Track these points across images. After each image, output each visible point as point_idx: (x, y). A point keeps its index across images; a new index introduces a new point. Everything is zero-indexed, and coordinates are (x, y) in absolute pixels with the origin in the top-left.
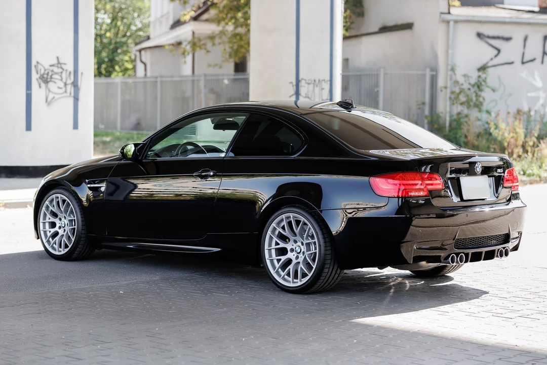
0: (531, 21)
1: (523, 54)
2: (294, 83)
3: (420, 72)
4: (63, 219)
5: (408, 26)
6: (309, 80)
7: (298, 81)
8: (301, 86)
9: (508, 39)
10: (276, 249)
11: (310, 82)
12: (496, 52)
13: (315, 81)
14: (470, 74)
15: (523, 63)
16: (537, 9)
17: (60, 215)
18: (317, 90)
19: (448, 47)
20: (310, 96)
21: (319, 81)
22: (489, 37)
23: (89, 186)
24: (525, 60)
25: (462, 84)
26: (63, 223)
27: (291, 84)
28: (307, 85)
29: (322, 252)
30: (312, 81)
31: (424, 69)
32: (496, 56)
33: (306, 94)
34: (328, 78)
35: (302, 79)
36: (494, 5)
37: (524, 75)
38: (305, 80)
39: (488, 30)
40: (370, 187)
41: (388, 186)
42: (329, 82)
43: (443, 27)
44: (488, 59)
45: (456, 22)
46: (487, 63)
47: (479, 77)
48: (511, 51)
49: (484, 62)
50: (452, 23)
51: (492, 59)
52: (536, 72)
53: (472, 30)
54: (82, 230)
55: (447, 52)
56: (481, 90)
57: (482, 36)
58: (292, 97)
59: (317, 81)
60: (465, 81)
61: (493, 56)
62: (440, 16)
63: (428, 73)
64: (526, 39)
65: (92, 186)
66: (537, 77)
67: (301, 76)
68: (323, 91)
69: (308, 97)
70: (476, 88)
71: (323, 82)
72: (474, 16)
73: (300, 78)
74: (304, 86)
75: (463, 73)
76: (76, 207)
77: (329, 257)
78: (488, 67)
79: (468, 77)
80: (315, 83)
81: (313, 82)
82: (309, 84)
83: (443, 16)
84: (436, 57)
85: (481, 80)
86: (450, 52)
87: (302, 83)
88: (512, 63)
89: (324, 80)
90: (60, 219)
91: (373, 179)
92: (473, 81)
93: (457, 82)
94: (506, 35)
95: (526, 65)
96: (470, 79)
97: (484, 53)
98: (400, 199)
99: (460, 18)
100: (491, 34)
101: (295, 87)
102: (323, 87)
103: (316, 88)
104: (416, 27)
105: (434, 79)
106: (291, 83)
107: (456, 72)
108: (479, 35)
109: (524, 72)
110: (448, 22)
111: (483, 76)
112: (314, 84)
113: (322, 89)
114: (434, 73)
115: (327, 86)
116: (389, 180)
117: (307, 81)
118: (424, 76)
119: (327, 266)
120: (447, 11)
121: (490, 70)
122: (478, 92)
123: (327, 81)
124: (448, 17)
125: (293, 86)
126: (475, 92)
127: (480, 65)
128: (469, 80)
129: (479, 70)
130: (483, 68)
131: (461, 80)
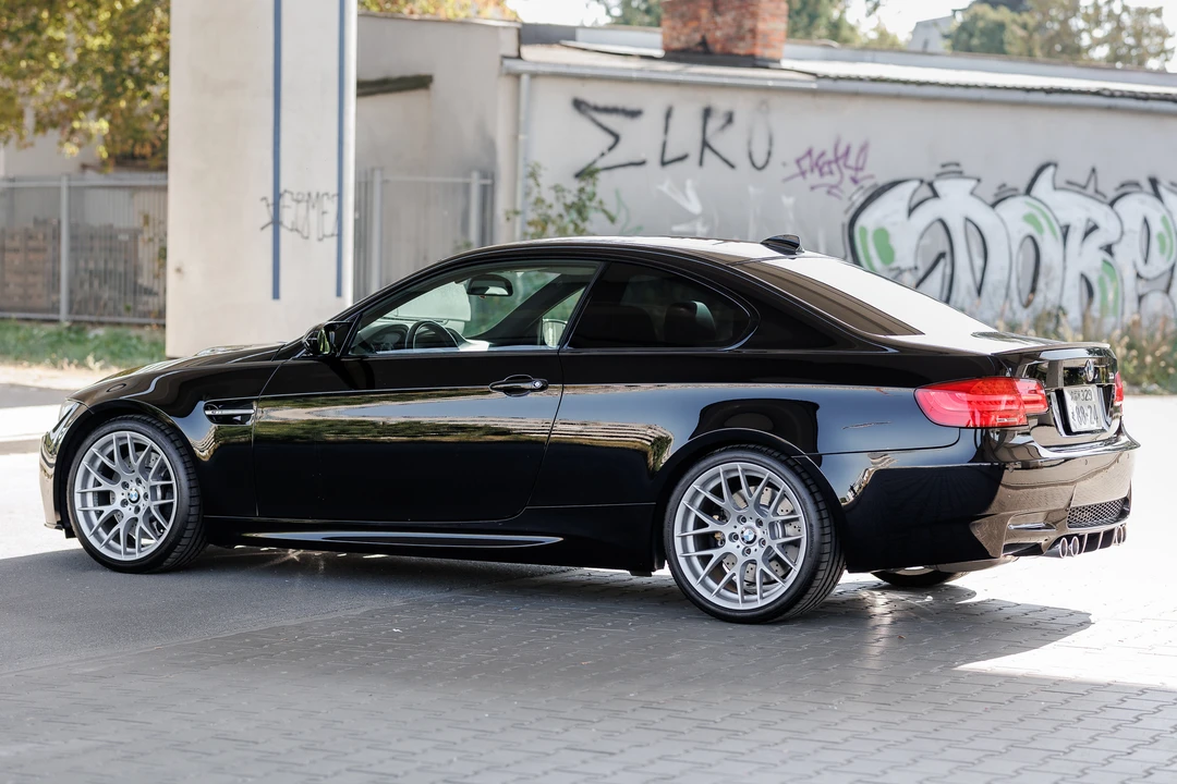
0: (680, 78)
1: (664, 145)
2: (271, 200)
3: (460, 180)
4: (133, 485)
5: (421, 83)
6: (299, 194)
7: (277, 195)
8: (284, 207)
9: (634, 114)
10: (694, 536)
11: (300, 197)
12: (610, 140)
13: (309, 195)
14: (565, 186)
15: (664, 163)
16: (659, 53)
17: (125, 476)
18: (313, 214)
19: (517, 127)
20: (300, 229)
21: (318, 195)
22: (596, 109)
23: (209, 412)
24: (668, 157)
25: (550, 206)
26: (133, 493)
27: (264, 203)
28: (294, 204)
29: (816, 538)
30: (303, 195)
31: (467, 174)
32: (611, 149)
33: (293, 223)
34: (334, 190)
35: (286, 191)
36: (558, 43)
37: (665, 188)
38: (292, 194)
39: (596, 95)
40: (917, 407)
41: (953, 406)
42: (336, 199)
43: (506, 86)
44: (596, 154)
45: (534, 75)
46: (594, 162)
47: (581, 190)
48: (640, 138)
49: (590, 160)
50: (525, 78)
51: (603, 154)
52: (689, 183)
53: (565, 92)
54: (190, 506)
55: (516, 138)
56: (584, 219)
57: (583, 107)
58: (266, 230)
59: (314, 195)
60: (558, 199)
61: (605, 149)
62: (502, 63)
63: (476, 182)
64: (668, 115)
65: (218, 412)
66: (691, 194)
67: (283, 186)
68: (325, 216)
69: (297, 230)
70: (574, 215)
71: (325, 198)
72: (568, 65)
73: (282, 190)
74: (288, 207)
75: (553, 184)
76: (175, 457)
77: (827, 548)
78: (597, 171)
79: (563, 190)
80: (310, 200)
81: (306, 197)
82: (298, 201)
83: (507, 63)
84: (490, 146)
85: (584, 197)
86: (521, 137)
87: (286, 200)
88: (642, 163)
89: (327, 194)
90: (125, 485)
91: (921, 393)
92: (570, 199)
93: (539, 201)
94: (632, 105)
95: (670, 167)
96: (566, 194)
97: (587, 142)
98: (979, 431)
99: (541, 69)
100: (601, 102)
101: (271, 208)
102: (325, 209)
103: (311, 211)
104: (436, 85)
105: (488, 194)
106: (264, 199)
107: (541, 180)
108: (578, 105)
109: (664, 183)
110: (517, 76)
111: (589, 189)
112: (307, 201)
113: (324, 213)
114: (489, 182)
115: (331, 207)
116: (958, 394)
117: (295, 197)
118: (467, 187)
119: (823, 566)
120: (515, 54)
121: (602, 176)
122: (579, 222)
123: (333, 196)
124: (517, 66)
125: (268, 205)
126: (572, 221)
127: (581, 165)
128: (564, 197)
129: (579, 175)
130: (586, 174)
131: (549, 197)
